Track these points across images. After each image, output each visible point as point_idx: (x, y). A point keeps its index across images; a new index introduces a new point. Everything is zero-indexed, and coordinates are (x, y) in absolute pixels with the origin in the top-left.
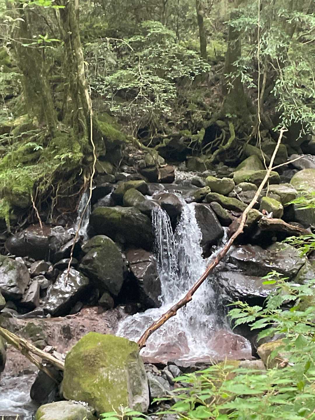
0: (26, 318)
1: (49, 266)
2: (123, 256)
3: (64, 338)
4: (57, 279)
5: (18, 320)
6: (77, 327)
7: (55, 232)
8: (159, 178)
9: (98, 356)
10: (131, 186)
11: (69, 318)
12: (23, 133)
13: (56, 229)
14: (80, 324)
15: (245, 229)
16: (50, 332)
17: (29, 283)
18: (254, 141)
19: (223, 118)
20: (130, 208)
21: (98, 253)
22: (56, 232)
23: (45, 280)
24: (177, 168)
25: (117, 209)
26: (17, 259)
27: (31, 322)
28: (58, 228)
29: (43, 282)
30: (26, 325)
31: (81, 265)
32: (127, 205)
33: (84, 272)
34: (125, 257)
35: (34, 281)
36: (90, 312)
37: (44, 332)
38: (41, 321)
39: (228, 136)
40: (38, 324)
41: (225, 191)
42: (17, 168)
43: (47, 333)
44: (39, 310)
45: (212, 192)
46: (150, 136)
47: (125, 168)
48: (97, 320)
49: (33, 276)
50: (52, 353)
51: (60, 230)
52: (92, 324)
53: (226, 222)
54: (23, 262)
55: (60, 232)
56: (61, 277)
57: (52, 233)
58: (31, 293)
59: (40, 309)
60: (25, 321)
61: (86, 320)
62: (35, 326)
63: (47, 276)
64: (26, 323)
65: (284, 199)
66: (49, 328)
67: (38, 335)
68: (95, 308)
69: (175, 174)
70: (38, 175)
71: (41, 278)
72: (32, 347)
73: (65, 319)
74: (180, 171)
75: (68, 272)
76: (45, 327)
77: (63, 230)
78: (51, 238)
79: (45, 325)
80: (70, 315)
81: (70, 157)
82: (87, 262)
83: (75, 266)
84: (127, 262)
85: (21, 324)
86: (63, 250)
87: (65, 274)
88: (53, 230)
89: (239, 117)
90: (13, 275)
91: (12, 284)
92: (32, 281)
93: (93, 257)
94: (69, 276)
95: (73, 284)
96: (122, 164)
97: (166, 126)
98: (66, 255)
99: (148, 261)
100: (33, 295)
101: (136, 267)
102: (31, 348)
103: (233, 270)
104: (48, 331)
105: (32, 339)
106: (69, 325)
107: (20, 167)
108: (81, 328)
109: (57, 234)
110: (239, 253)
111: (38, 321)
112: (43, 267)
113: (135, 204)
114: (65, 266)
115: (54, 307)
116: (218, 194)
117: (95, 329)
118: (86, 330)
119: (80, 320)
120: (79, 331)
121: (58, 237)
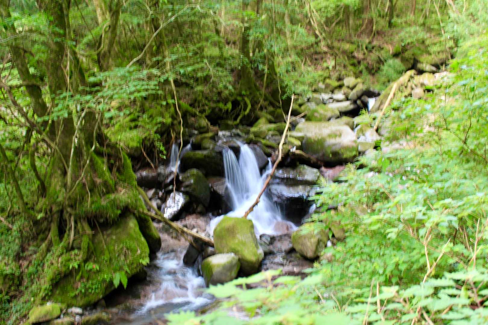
1: (159, 193)
4: (167, 200)
10: (205, 138)
15: (282, 157)
18: (261, 109)
19: (240, 95)
20: (208, 151)
21: (194, 180)
22: (161, 169)
23: (159, 201)
31: (182, 189)
32: (205, 149)
33: (185, 193)
34: (208, 182)
35: (152, 202)
39: (246, 106)
41: (262, 136)
45: (255, 137)
51: (163, 168)
53: (269, 155)
55: (164, 170)
56: (170, 198)
57: (159, 171)
63: (159, 198)
65: (300, 139)
68: (194, 215)
71: (156, 200)
75: (174, 195)
77: (165, 168)
78: (159, 174)
82: (187, 186)
83: (178, 190)
84: (211, 185)
86: (168, 181)
89: (250, 94)
93: (191, 183)
97: (207, 102)
98: (171, 183)
99: (225, 183)
101: (217, 187)
103: (278, 184)
109: (162, 171)
110: (280, 173)
112: (156, 193)
113: (211, 148)
114: (172, 191)
116: (260, 138)
121: (163, 173)
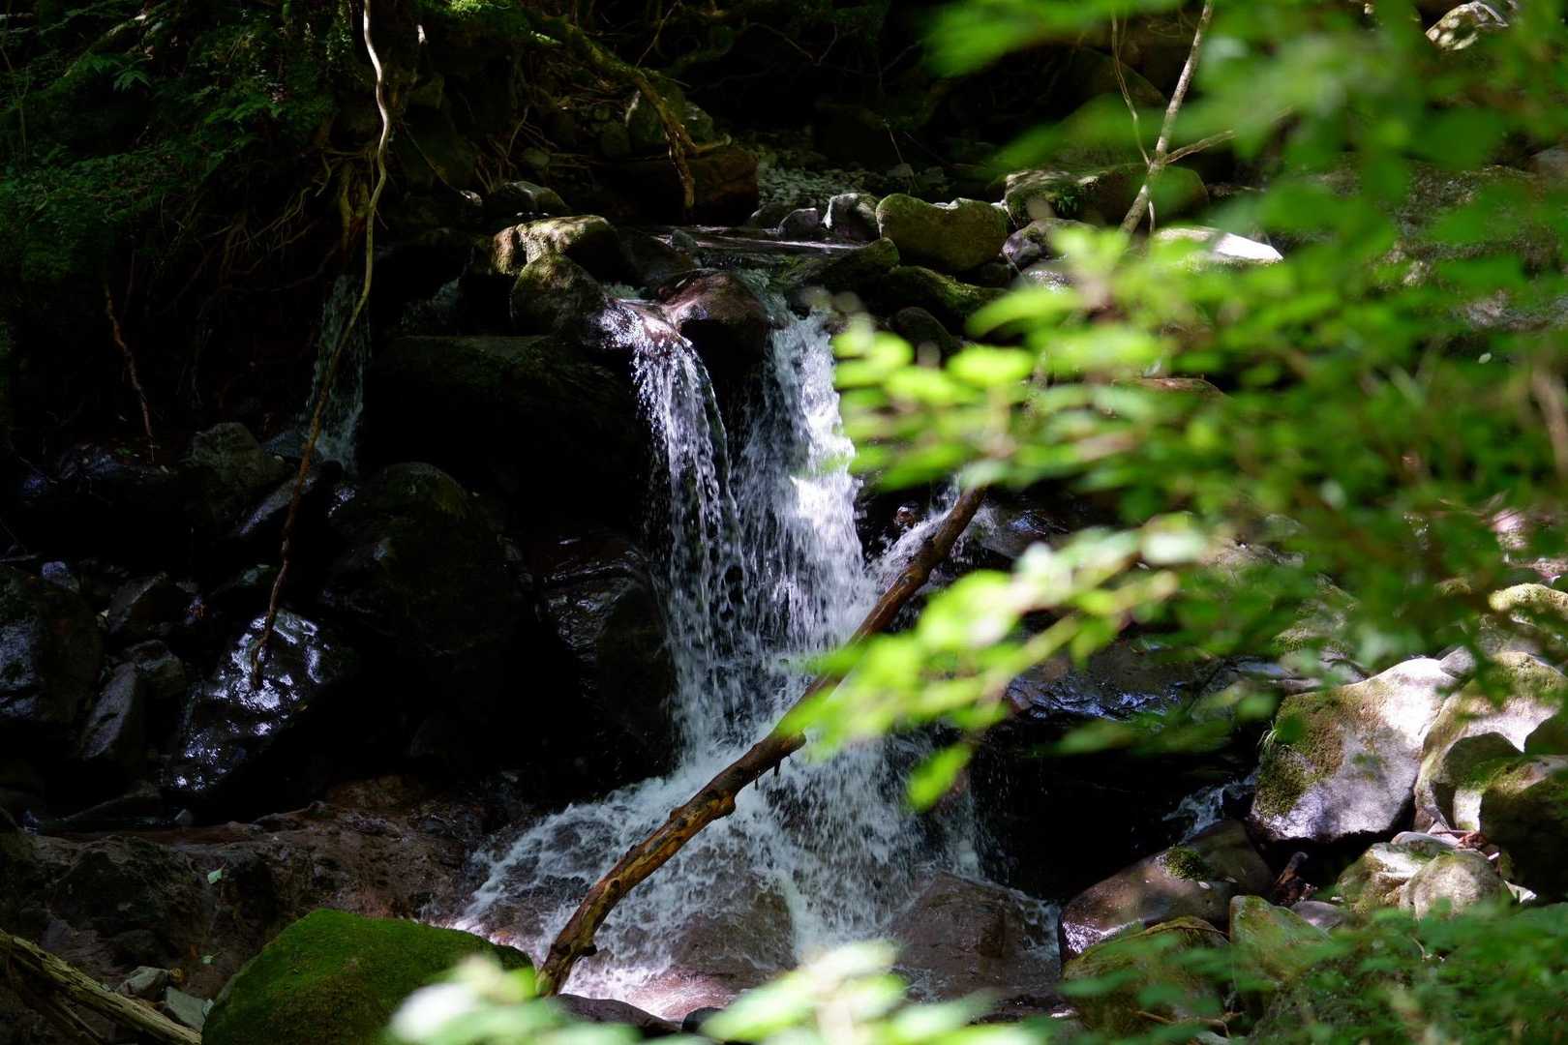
0: (74, 832)
1: (188, 598)
2: (512, 552)
3: (246, 916)
4: (222, 658)
5: (42, 842)
6: (303, 866)
7: (214, 449)
8: (690, 199)
9: (348, 1014)
11: (273, 826)
12: (73, 13)
13: (215, 436)
14: (316, 856)
16: (180, 894)
17: (98, 674)
20: (537, 339)
21: (393, 544)
22: (217, 450)
23: (170, 659)
24: (774, 157)
25: (481, 344)
26: (47, 568)
27: (95, 851)
28: (225, 434)
29: (161, 671)
30: (74, 863)
31: (326, 597)
33: (336, 627)
34: (519, 558)
35: (124, 667)
36: (367, 798)
37: (152, 895)
38: (138, 845)
40: (124, 860)
41: (964, 257)
42: (45, 167)
43: (167, 896)
44: (141, 793)
45: (903, 262)
46: (652, 18)
47: (540, 159)
48: (395, 836)
49: (116, 644)
50: (162, 996)
51: (235, 440)
52: (374, 853)
54: (74, 586)
55: (233, 451)
56: (237, 648)
57: (196, 456)
58: (104, 719)
59: (147, 791)
60: (68, 845)
61: (345, 835)
62: (115, 868)
63: (178, 642)
64: (74, 852)
66: (176, 875)
67: (123, 907)
68: (387, 782)
69: (761, 182)
70: (137, 197)
71: (153, 653)
72: (66, 974)
73: (254, 832)
74: (788, 168)
75: (269, 624)
76: (161, 874)
77: (249, 438)
78: (193, 476)
79: (158, 862)
80: (277, 816)
81: (275, 114)
82: (351, 581)
83: (299, 600)
84: (530, 578)
85: (52, 858)
86: (246, 529)
87: (256, 633)
88: (203, 442)
90: (23, 641)
91: (21, 682)
92: (113, 667)
93: (372, 561)
94: (273, 643)
95: (288, 681)
96: (524, 142)
99: (621, 573)
100: (113, 729)
101: (565, 600)
102: (62, 978)
104: (172, 889)
105: (97, 926)
106: (265, 857)
107: (56, 162)
108: (319, 870)
109: (222, 459)
111: (127, 847)
112: (164, 605)
113: (560, 320)
115: (206, 780)
116: (931, 273)
117: (384, 873)
118: (343, 881)
119: (318, 834)
120: (310, 887)
121: (224, 474)
